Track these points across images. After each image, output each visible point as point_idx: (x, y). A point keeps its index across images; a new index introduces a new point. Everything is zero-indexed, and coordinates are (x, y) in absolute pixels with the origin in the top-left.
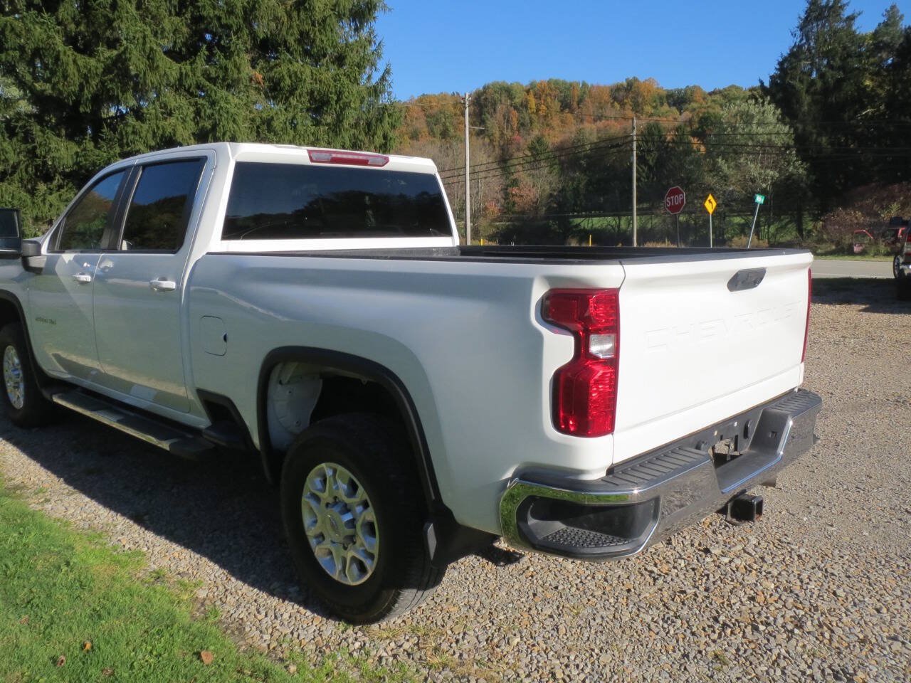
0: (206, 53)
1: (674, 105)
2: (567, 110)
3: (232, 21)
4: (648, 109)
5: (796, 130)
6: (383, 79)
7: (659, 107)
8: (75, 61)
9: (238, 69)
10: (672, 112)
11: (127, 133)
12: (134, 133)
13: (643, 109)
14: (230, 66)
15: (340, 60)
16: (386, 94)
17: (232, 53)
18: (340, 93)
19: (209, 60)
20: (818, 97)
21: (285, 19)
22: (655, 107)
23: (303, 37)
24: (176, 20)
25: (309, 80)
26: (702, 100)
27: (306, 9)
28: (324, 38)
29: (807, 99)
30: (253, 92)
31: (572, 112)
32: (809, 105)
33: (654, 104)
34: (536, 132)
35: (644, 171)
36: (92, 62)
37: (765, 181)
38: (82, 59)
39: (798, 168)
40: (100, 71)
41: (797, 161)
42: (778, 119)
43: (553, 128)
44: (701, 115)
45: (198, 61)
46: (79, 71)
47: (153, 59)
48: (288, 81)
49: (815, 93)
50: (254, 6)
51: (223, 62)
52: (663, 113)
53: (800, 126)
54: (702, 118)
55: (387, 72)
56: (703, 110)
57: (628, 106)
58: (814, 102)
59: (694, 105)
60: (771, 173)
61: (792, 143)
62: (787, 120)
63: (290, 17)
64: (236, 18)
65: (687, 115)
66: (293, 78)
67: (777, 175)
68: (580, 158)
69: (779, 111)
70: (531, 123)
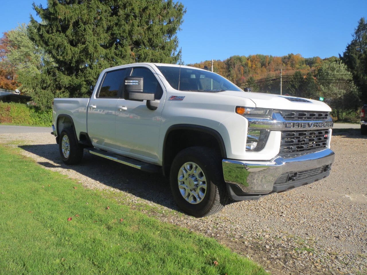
0: (115, 46)
1: (308, 64)
2: (263, 67)
3: (124, 35)
4: (297, 66)
5: (353, 74)
6: (178, 54)
7: (302, 65)
8: (71, 49)
9: (126, 51)
10: (307, 67)
11: (87, 73)
12: (89, 73)
13: (295, 66)
14: (123, 50)
15: (163, 48)
16: (179, 60)
17: (124, 46)
19: (116, 48)
20: (363, 61)
21: (143, 34)
22: (300, 65)
23: (150, 40)
24: (106, 35)
25: (151, 55)
26: (320, 63)
27: (150, 30)
28: (157, 40)
29: (358, 61)
30: (131, 59)
31: (266, 67)
32: (359, 63)
33: (300, 64)
34: (251, 75)
35: (294, 91)
36: (76, 49)
37: (340, 94)
38: (73, 48)
39: (354, 88)
40: (79, 52)
41: (354, 86)
42: (346, 69)
43: (258, 74)
44: (319, 68)
45: (112, 49)
46: (72, 52)
47: (96, 48)
48: (143, 55)
49: (361, 59)
50: (132, 29)
51: (121, 49)
52: (303, 68)
53: (355, 72)
54: (319, 70)
55: (180, 52)
56: (320, 66)
57: (289, 65)
58: (362, 62)
59: (317, 64)
60: (343, 91)
61: (352, 79)
62: (350, 69)
63: (145, 33)
64: (126, 34)
65: (313, 68)
66: (145, 54)
67: (345, 92)
68: (269, 86)
69: (346, 66)
70: (249, 72)
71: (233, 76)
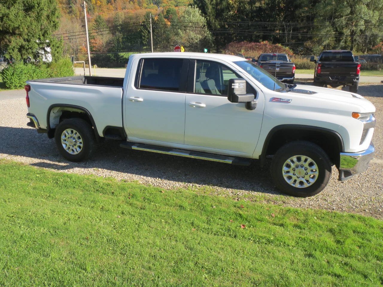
1: (155, 4)
2: (110, 4)
4: (145, 5)
5: (207, 19)
7: (149, 4)
10: (155, 7)
13: (142, 5)
18: (39, 3)
20: (214, 6)
22: (148, 4)
26: (166, 3)
29: (210, 7)
31: (112, 4)
32: (211, 9)
33: (147, 3)
34: (97, 13)
35: (146, 33)
37: (197, 39)
39: (208, 34)
41: (208, 31)
42: (200, 14)
43: (104, 12)
44: (167, 9)
49: (213, 5)
52: (151, 7)
53: (208, 18)
54: (167, 10)
56: (168, 7)
57: (136, 3)
58: (213, 8)
59: (164, 4)
60: (199, 36)
61: (206, 24)
62: (204, 15)
65: (161, 9)
67: (201, 37)
68: (117, 26)
69: (200, 11)
70: (94, 9)
71: (76, 14)
